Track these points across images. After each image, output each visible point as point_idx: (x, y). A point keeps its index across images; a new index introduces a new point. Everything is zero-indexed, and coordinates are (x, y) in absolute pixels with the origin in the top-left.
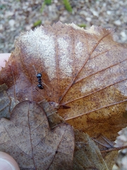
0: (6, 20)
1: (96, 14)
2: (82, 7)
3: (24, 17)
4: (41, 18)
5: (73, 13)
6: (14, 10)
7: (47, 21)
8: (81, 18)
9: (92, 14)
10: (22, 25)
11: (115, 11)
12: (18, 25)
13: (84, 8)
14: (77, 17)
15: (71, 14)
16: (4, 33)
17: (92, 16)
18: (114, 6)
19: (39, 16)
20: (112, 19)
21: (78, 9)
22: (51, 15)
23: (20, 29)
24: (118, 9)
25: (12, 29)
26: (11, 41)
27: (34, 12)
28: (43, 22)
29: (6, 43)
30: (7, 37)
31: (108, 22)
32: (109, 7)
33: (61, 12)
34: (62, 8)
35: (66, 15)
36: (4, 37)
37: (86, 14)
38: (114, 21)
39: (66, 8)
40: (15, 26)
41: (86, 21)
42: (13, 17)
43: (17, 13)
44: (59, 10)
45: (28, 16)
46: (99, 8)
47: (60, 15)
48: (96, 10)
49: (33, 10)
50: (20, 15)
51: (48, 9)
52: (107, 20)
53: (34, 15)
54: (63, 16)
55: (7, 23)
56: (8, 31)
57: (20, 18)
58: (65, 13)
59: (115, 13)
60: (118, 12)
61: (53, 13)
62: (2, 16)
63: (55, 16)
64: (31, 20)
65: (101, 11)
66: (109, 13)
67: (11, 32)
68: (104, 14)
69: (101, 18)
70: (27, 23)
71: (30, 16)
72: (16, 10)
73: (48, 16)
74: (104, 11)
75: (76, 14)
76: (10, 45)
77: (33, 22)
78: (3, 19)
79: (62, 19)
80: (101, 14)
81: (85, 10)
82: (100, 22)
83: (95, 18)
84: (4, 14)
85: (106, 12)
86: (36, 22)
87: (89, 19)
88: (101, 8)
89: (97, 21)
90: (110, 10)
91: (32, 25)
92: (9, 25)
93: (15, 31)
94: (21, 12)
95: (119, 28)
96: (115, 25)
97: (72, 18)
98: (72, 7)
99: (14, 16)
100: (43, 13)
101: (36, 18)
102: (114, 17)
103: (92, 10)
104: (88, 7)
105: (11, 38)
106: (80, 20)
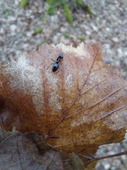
0: (8, 25)
1: (95, 29)
2: (83, 21)
3: (26, 24)
4: (42, 26)
5: (74, 25)
6: (16, 16)
7: (48, 30)
8: (81, 31)
9: (92, 28)
10: (23, 31)
11: (114, 28)
12: (19, 30)
13: (85, 22)
14: (77, 29)
15: (72, 26)
16: (4, 37)
17: (91, 31)
18: (113, 23)
19: (41, 25)
20: (111, 35)
21: (79, 22)
22: (52, 24)
23: (20, 35)
24: (116, 27)
25: (13, 34)
26: (10, 45)
27: (37, 20)
28: (44, 31)
29: (5, 47)
30: (6, 41)
31: (106, 38)
32: (108, 24)
33: (62, 23)
34: (64, 19)
35: (67, 27)
36: (4, 41)
37: (86, 27)
38: (111, 37)
39: (67, 20)
40: (16, 31)
41: (86, 34)
42: (15, 23)
43: (19, 19)
44: (61, 21)
45: (29, 23)
46: (98, 24)
47: (62, 26)
48: (96, 25)
49: (35, 18)
50: (22, 21)
51: (50, 19)
52: (106, 36)
53: (36, 23)
54: (64, 27)
55: (9, 27)
56: (9, 35)
57: (22, 24)
58: (66, 24)
59: (113, 30)
60: (116, 30)
61: (54, 23)
62: (4, 20)
63: (56, 26)
64: (32, 27)
65: (101, 27)
66: (108, 29)
67: (11, 36)
68: (103, 30)
69: (100, 34)
70: (28, 29)
71: (32, 24)
72: (19, 16)
73: (49, 25)
74: (103, 27)
75: (76, 26)
76: (9, 49)
77: (35, 30)
78: (5, 23)
79: (63, 30)
80: (100, 30)
81: (86, 24)
82: (99, 37)
83: (95, 32)
84: (6, 18)
85: (105, 28)
86: (38, 30)
87: (88, 33)
88: (100, 24)
89: (96, 35)
90: (109, 27)
91: (33, 32)
92: (10, 30)
93: (15, 36)
94: (24, 19)
95: (117, 45)
96: (113, 41)
97: (72, 30)
98: (74, 20)
99: (16, 21)
100: (45, 22)
101: (37, 26)
102: (112, 34)
103: (92, 25)
104: (89, 22)
105: (10, 42)
106: (80, 33)
